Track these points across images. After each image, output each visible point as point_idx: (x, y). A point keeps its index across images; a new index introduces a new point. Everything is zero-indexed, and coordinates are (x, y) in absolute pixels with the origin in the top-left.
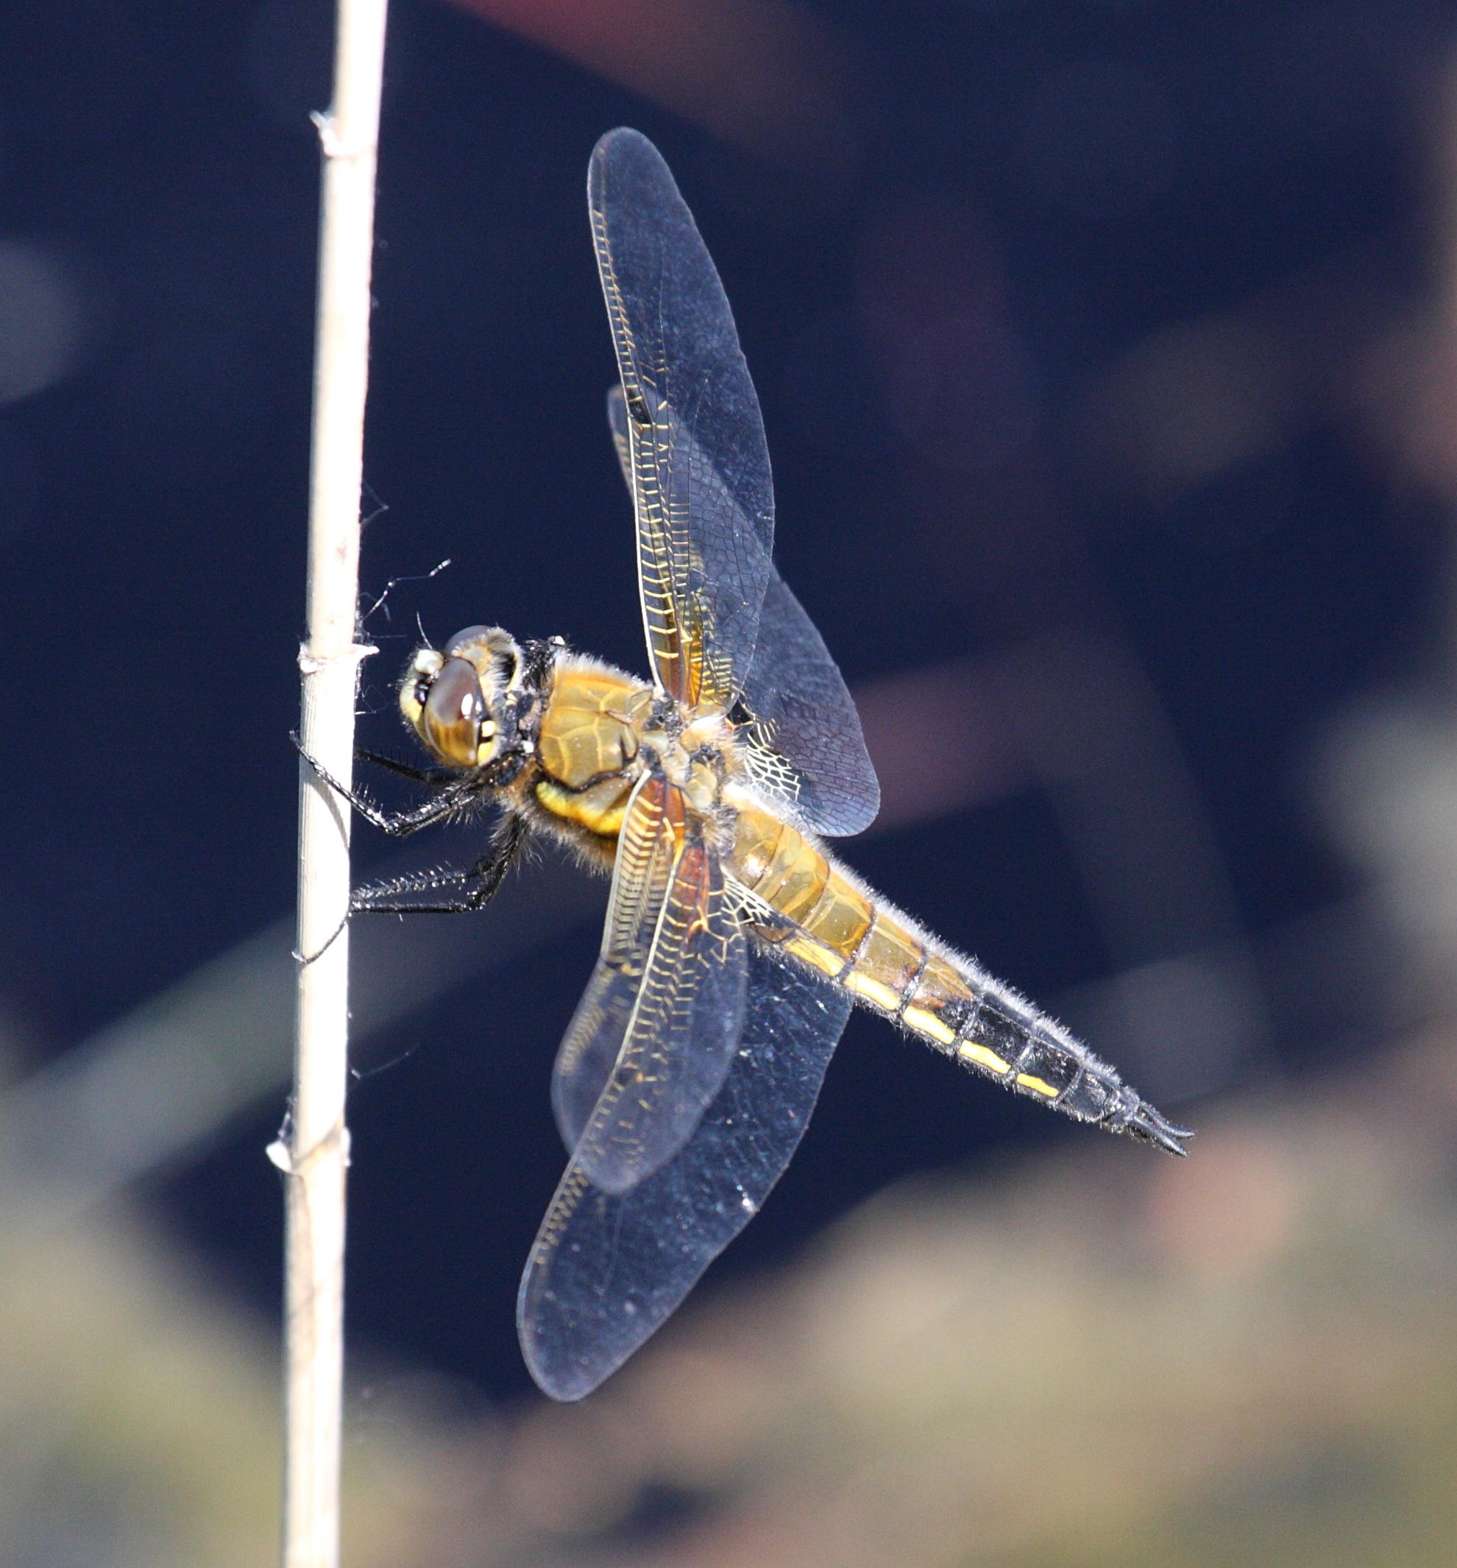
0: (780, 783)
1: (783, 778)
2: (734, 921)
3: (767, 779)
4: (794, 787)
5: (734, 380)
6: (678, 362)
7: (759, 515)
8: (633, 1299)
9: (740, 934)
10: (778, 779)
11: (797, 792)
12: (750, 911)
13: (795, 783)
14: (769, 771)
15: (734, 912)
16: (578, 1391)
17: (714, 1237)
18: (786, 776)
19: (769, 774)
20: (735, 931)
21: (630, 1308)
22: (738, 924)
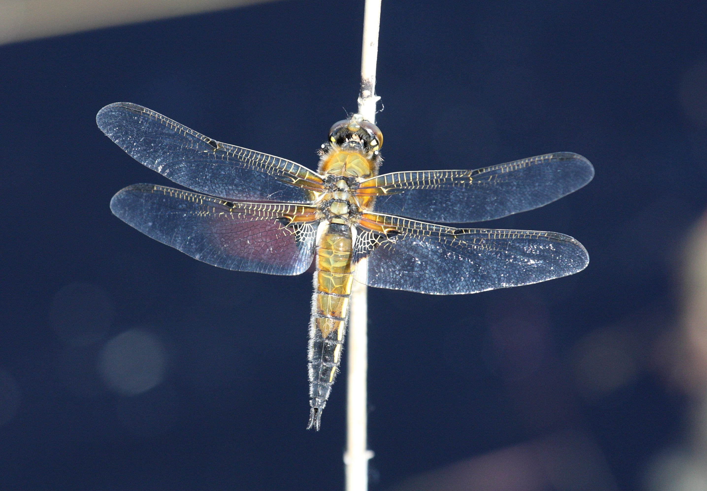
0: (361, 246)
1: (363, 247)
2: (296, 231)
3: (361, 241)
4: (361, 251)
5: (500, 210)
6: (500, 188)
7: (442, 215)
8: (154, 224)
9: (291, 233)
10: (362, 245)
11: (360, 252)
12: (300, 234)
13: (363, 251)
14: (364, 241)
15: (299, 230)
16: (116, 212)
17: (184, 248)
18: (365, 248)
19: (363, 241)
20: (293, 231)
21: (150, 224)
22: (295, 232)
